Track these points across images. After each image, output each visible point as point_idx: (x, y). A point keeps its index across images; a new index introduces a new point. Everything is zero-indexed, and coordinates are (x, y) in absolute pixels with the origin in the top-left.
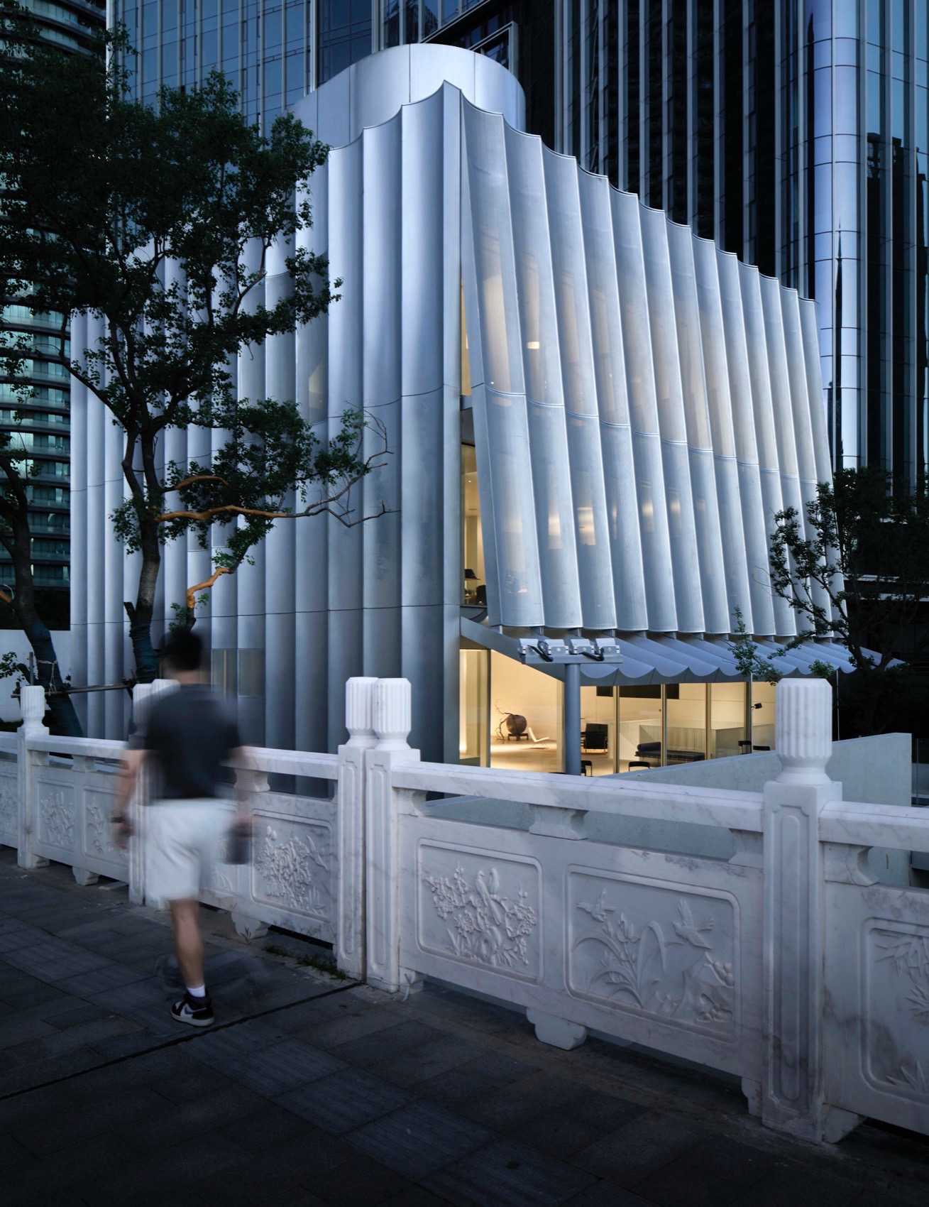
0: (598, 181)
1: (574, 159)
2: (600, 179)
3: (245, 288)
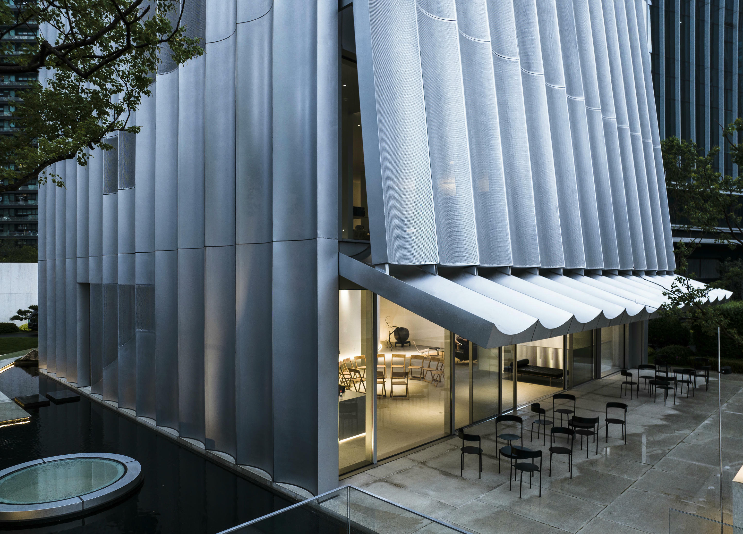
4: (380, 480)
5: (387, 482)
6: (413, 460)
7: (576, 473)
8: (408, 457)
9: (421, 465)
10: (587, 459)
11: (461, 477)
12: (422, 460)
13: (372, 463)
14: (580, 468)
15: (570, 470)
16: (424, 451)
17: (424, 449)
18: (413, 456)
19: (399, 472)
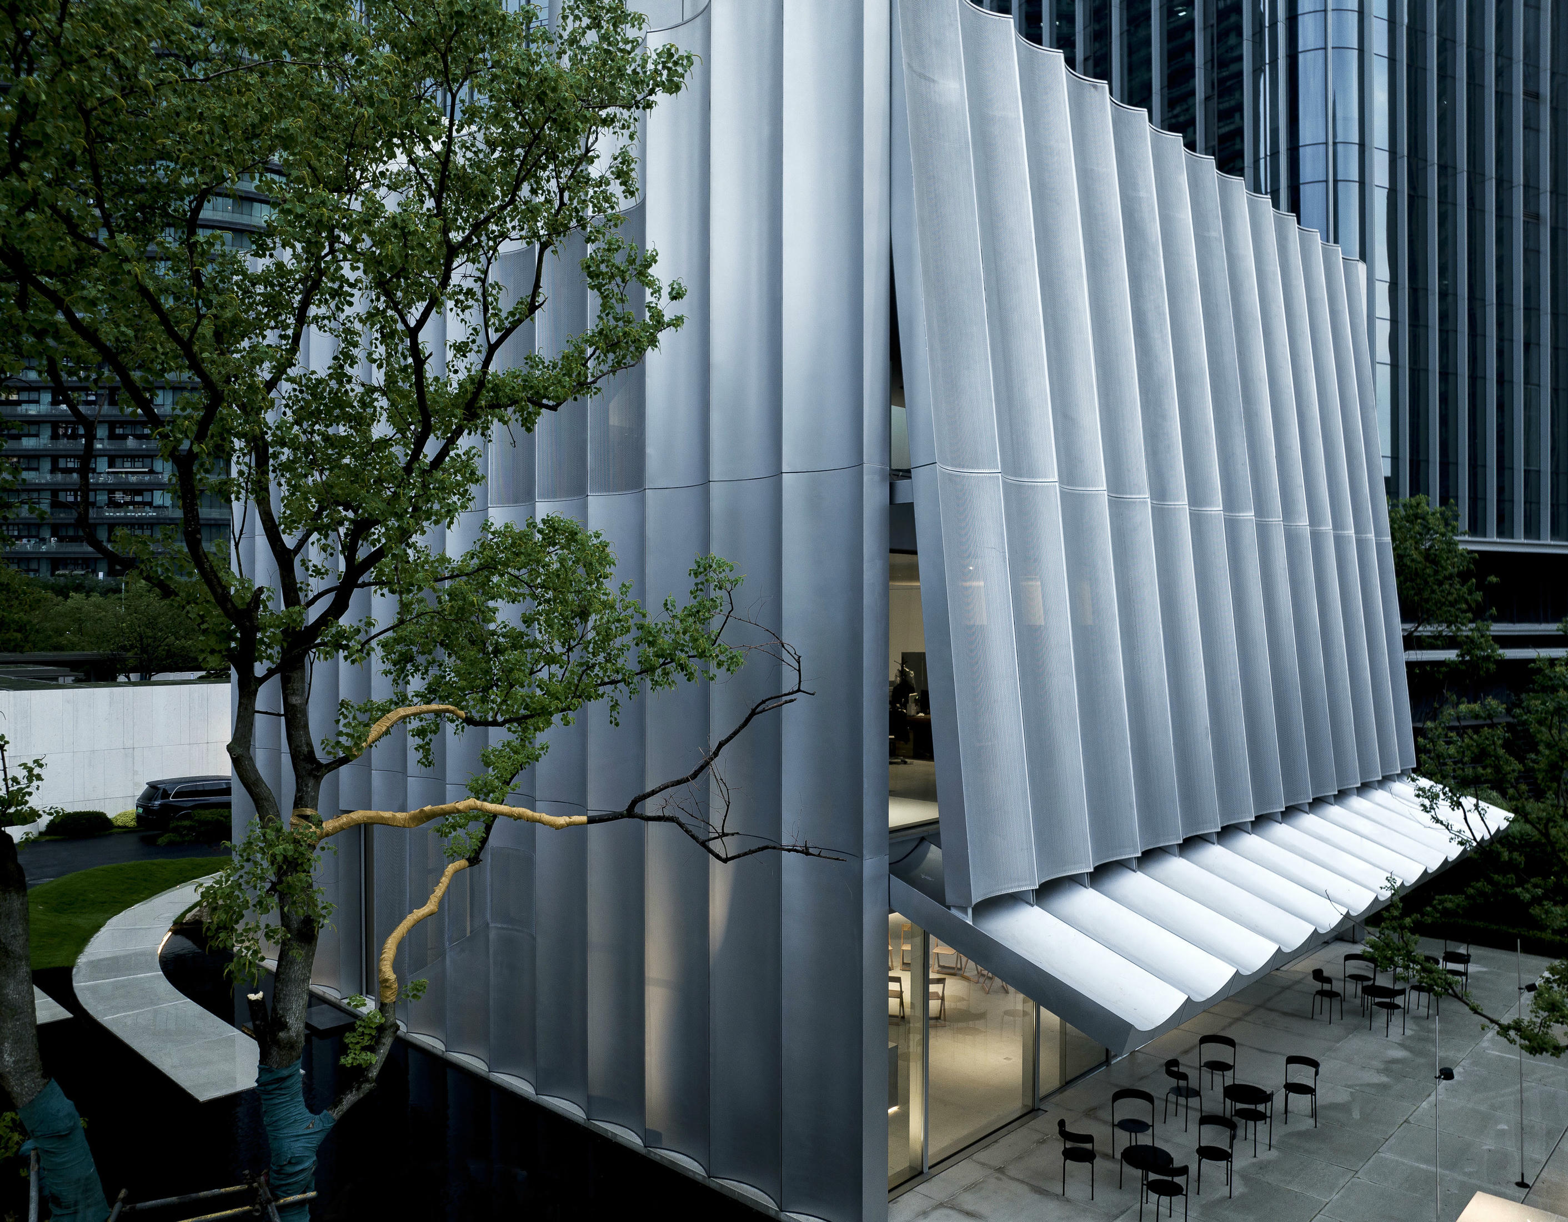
0: (1093, 89)
1: (1059, 56)
2: (1095, 87)
3: (499, 334)
4: (941, 1205)
5: (953, 1208)
6: (983, 1164)
7: (1239, 1188)
8: (975, 1157)
9: (997, 1175)
10: (1254, 1160)
11: (1062, 1197)
12: (998, 1164)
13: (921, 1173)
14: (1245, 1178)
15: (1229, 1182)
16: (997, 1145)
17: (996, 1142)
18: (983, 1156)
19: (967, 1189)
